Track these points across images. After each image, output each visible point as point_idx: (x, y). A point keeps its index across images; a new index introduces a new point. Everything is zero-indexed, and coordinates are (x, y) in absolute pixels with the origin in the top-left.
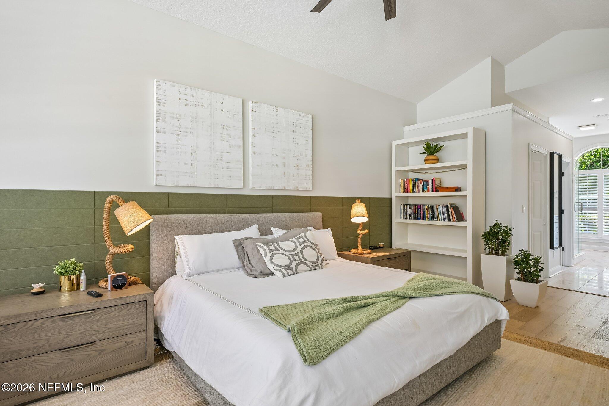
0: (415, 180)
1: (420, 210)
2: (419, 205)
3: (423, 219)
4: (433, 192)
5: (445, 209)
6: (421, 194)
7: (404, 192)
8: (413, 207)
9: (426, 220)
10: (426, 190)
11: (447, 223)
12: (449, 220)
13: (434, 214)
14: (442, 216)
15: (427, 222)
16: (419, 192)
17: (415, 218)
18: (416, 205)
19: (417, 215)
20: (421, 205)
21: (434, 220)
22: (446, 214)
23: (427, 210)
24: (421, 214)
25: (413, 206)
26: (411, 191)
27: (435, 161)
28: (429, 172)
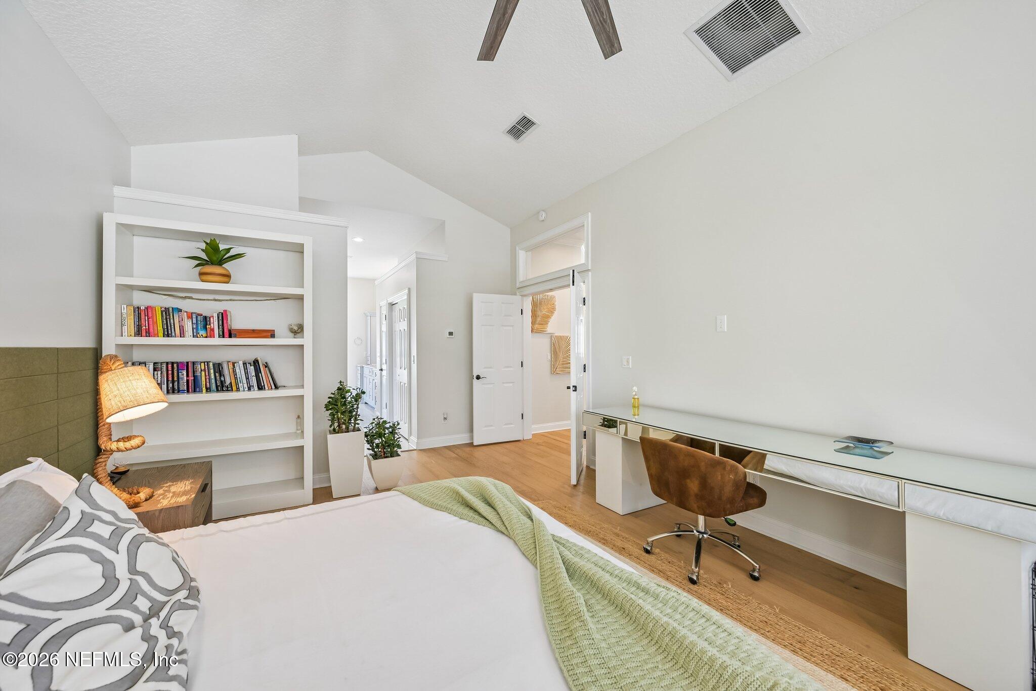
0: (171, 310)
1: (185, 372)
2: (180, 362)
3: (195, 391)
4: (224, 337)
5: (251, 369)
6: (189, 340)
7: (138, 333)
8: (164, 369)
9: (201, 391)
10: (203, 333)
11: (256, 393)
12: (261, 388)
13: (222, 379)
14: (245, 381)
15: (204, 396)
16: (182, 335)
17: (171, 391)
18: (173, 363)
19: (176, 384)
20: (188, 363)
21: (223, 390)
22: (254, 379)
23: (203, 373)
24: (188, 381)
25: (165, 365)
26: (161, 334)
27: (225, 279)
28: (195, 296)
